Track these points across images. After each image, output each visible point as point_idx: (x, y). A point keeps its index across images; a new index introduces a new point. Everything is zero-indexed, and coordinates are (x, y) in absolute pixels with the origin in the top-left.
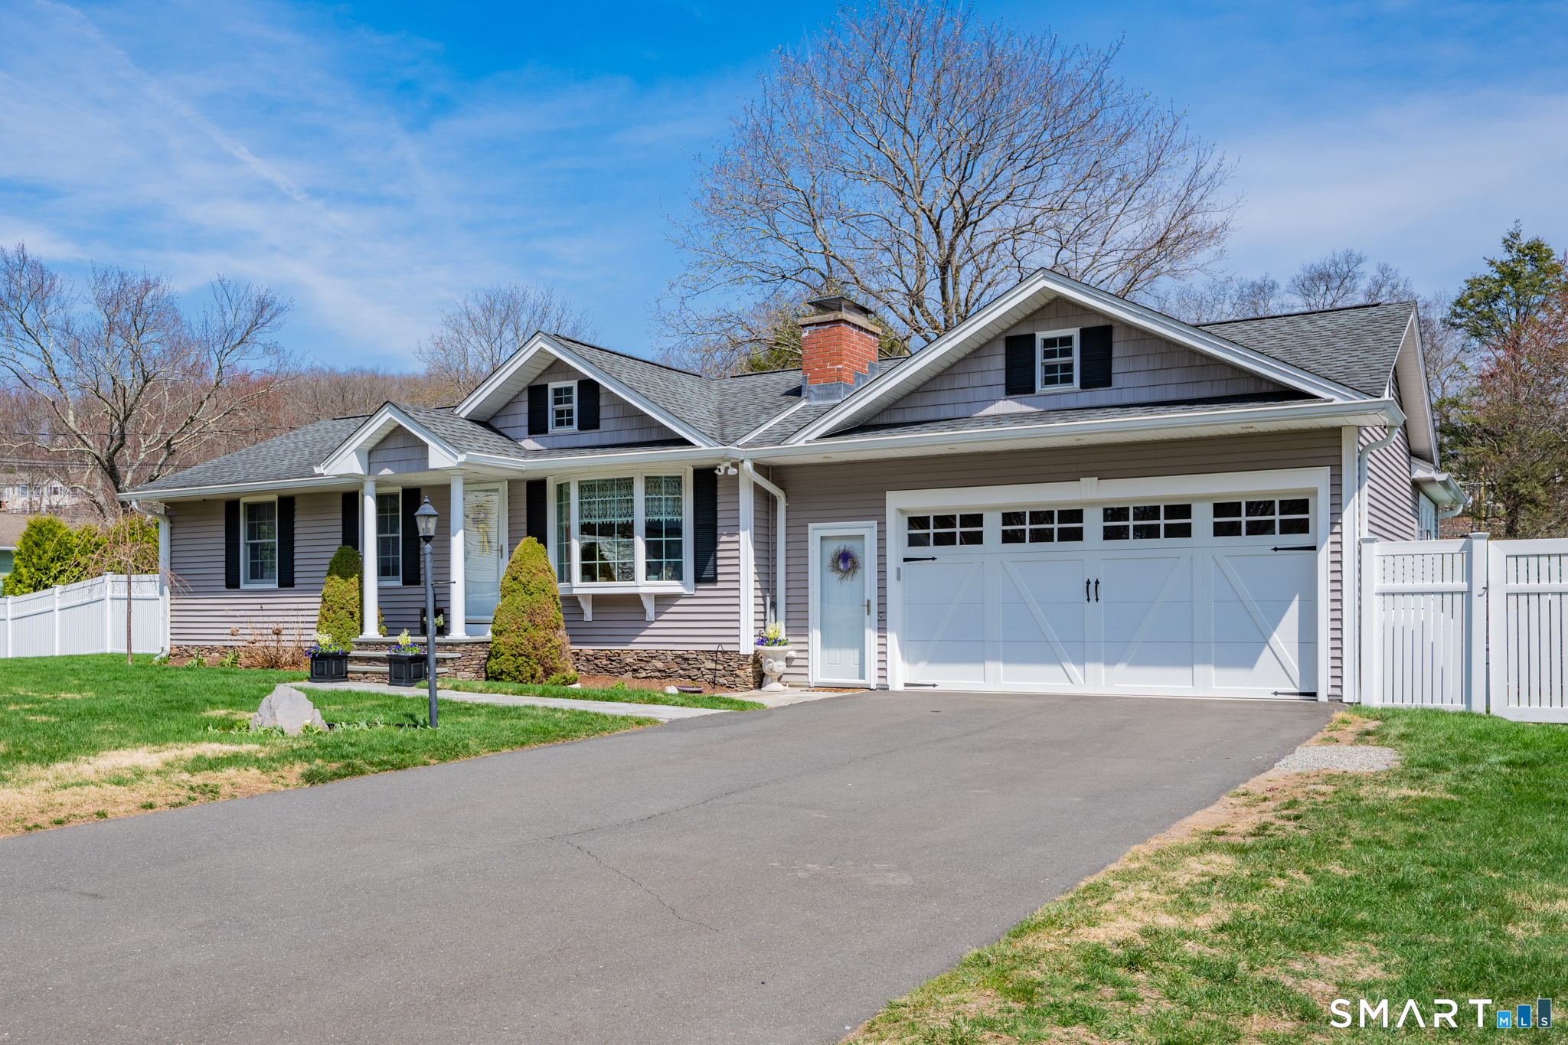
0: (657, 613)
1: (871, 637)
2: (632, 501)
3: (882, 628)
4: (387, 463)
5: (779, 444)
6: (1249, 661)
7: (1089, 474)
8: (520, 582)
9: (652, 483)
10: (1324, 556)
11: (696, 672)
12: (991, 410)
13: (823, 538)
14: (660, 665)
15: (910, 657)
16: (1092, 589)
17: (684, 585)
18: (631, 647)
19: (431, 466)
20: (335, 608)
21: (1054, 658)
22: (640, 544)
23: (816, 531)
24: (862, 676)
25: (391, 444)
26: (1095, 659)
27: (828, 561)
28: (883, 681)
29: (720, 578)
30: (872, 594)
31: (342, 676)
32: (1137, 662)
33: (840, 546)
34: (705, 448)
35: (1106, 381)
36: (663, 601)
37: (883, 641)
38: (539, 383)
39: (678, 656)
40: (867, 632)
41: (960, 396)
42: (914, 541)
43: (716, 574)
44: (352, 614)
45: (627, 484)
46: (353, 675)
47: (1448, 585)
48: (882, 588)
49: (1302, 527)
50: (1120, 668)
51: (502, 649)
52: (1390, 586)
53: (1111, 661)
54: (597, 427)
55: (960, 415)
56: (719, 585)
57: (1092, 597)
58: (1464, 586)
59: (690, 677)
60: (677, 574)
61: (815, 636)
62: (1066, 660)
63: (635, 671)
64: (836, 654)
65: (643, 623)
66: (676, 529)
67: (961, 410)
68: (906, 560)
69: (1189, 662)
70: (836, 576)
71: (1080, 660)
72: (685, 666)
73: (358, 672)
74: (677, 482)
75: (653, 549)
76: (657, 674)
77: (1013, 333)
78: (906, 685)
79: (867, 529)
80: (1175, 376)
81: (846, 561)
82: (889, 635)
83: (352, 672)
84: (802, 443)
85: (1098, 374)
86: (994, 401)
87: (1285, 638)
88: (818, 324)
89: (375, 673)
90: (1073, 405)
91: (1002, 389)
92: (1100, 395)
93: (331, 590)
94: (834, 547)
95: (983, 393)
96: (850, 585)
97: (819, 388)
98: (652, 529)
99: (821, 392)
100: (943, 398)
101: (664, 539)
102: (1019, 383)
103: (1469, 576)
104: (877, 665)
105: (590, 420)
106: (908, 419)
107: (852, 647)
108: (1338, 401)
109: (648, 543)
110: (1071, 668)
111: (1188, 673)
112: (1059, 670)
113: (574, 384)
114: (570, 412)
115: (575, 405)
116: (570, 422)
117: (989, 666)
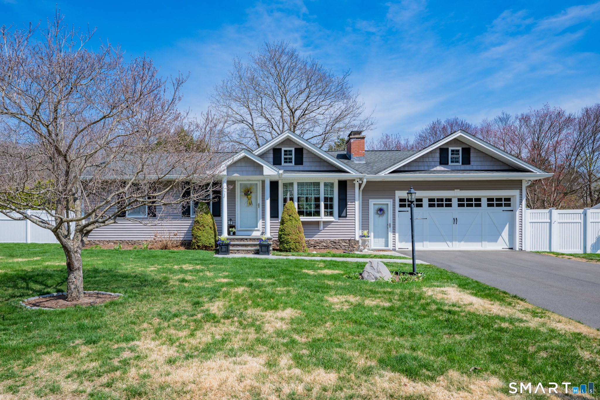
0: (324, 227)
1: (391, 235)
2: (319, 190)
3: (394, 232)
4: (237, 172)
5: (376, 174)
6: (496, 240)
7: (457, 189)
9: (326, 185)
10: (518, 213)
11: (338, 246)
12: (435, 169)
13: (374, 204)
14: (325, 244)
15: (401, 241)
16: (455, 220)
17: (334, 218)
18: (313, 238)
19: (264, 174)
20: (205, 225)
21: (444, 240)
22: (322, 204)
23: (372, 202)
24: (387, 246)
25: (239, 164)
26: (455, 241)
27: (375, 211)
28: (394, 248)
29: (348, 216)
30: (390, 221)
31: (227, 252)
32: (467, 241)
33: (380, 207)
34: (354, 174)
35: (469, 163)
36: (326, 223)
37: (394, 236)
38: (277, 147)
39: (331, 241)
40: (389, 233)
41: (426, 164)
42: (401, 206)
43: (346, 215)
45: (318, 184)
47: (545, 220)
48: (394, 220)
49: (509, 205)
50: (462, 243)
52: (532, 221)
53: (460, 241)
54: (302, 164)
55: (426, 169)
56: (347, 218)
57: (455, 223)
58: (549, 221)
59: (336, 248)
60: (331, 214)
61: (372, 235)
62: (448, 241)
63: (315, 246)
64: (377, 240)
65: (319, 231)
66: (331, 199)
67: (426, 168)
68: (399, 211)
69: (481, 241)
70: (377, 216)
71: (452, 241)
72: (334, 245)
73: (234, 250)
74: (332, 184)
75: (326, 207)
76: (324, 247)
77: (442, 147)
78: (399, 249)
79: (390, 202)
80: (488, 163)
81: (381, 211)
82: (396, 234)
84: (383, 175)
85: (466, 161)
86: (436, 166)
87: (505, 233)
90: (459, 169)
91: (439, 163)
92: (467, 167)
93: (201, 219)
94: (377, 207)
95: (433, 164)
96: (383, 219)
97: (357, 158)
98: (326, 199)
99: (358, 159)
100: (420, 164)
101: (329, 203)
102: (444, 161)
103: (551, 218)
104: (392, 243)
105: (299, 161)
107: (382, 238)
108: (538, 173)
109: (325, 204)
110: (449, 243)
111: (480, 243)
112: (445, 243)
113: (293, 149)
114: (291, 159)
115: (293, 156)
116: (291, 162)
117: (425, 243)
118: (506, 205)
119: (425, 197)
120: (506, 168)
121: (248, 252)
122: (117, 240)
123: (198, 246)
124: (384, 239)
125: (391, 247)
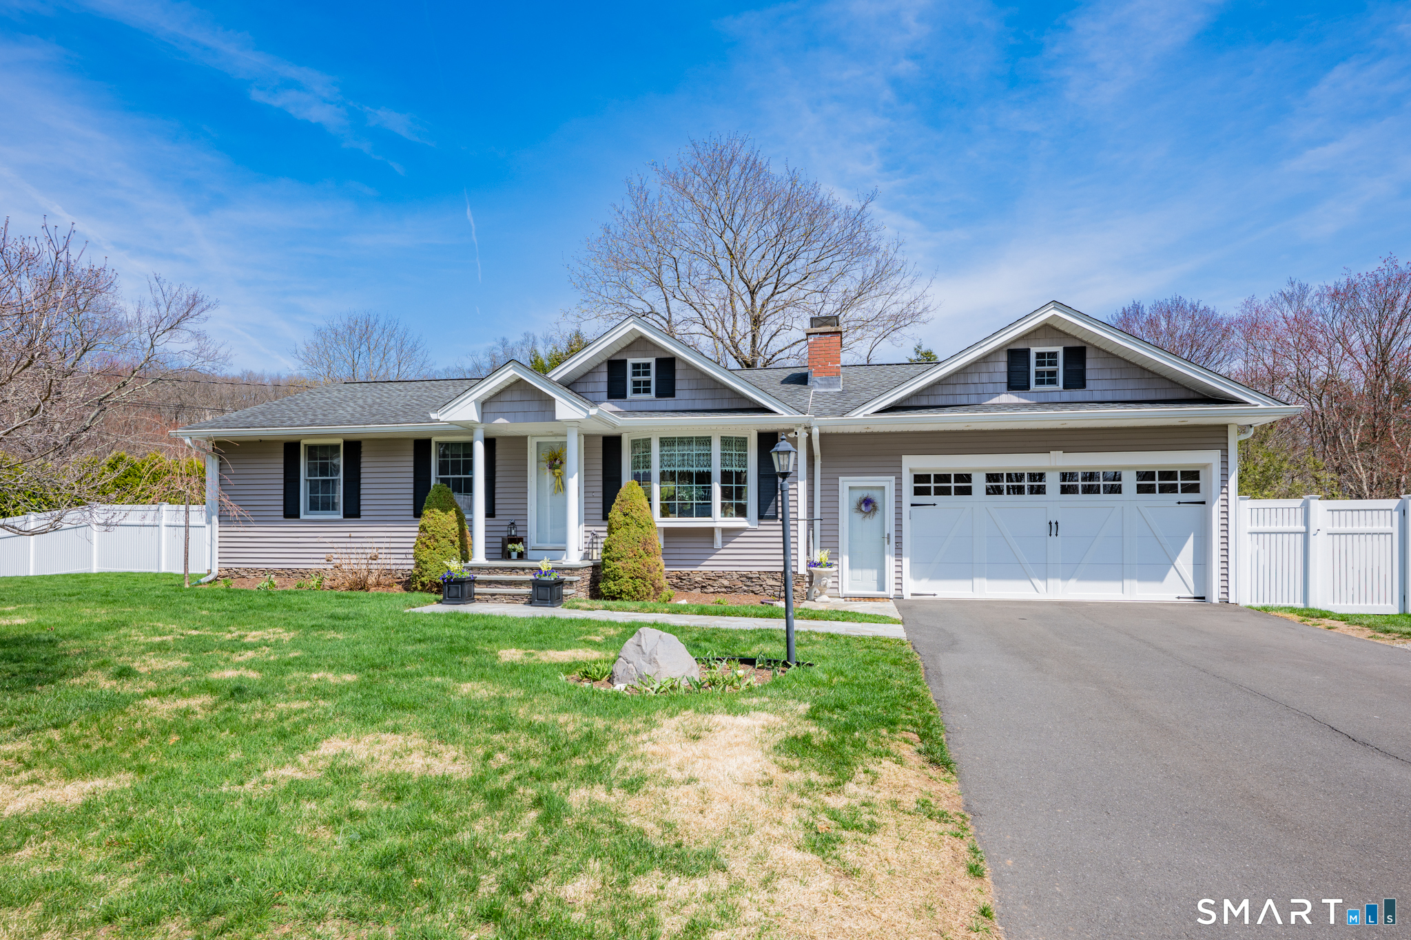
0: (724, 543)
1: (890, 561)
2: (711, 454)
3: (899, 554)
4: (502, 414)
5: (843, 415)
6: (1160, 577)
7: (1056, 448)
8: (632, 518)
9: (726, 441)
10: (1216, 509)
11: (758, 588)
12: (995, 400)
13: (850, 488)
14: (726, 583)
15: (916, 576)
16: (1054, 527)
17: (749, 521)
18: (699, 568)
19: (560, 418)
20: (438, 537)
21: (1026, 576)
22: (717, 489)
23: (845, 483)
24: (883, 589)
25: (507, 397)
26: (1055, 577)
27: (854, 505)
28: (899, 592)
29: (780, 516)
30: (890, 528)
31: (470, 598)
32: (1084, 577)
33: (865, 494)
34: (786, 415)
35: (1082, 384)
36: (729, 533)
37: (899, 563)
38: (618, 358)
39: (742, 576)
40: (887, 557)
41: (972, 389)
42: (918, 491)
43: (776, 513)
44: (453, 542)
45: (707, 441)
46: (480, 597)
47: (1292, 528)
48: (899, 525)
49: (1195, 489)
50: (1072, 583)
51: (621, 572)
52: (1255, 528)
53: (1066, 578)
54: (673, 395)
55: (973, 402)
56: (778, 522)
57: (1054, 533)
58: (1303, 529)
59: (753, 592)
60: (741, 511)
61: (845, 560)
62: (1034, 577)
63: (703, 587)
64: (858, 573)
65: (714, 551)
66: (740, 477)
67: (973, 399)
68: (912, 505)
69: (1121, 577)
70: (859, 516)
71: (1044, 577)
72: (749, 583)
74: (742, 442)
75: (726, 494)
76: (724, 590)
77: (1013, 347)
78: (913, 595)
79: (888, 482)
80: (1131, 384)
81: (867, 505)
82: (904, 559)
83: (479, 594)
84: (861, 416)
85: (1076, 379)
86: (999, 394)
87: (1185, 559)
88: (821, 333)
89: (505, 595)
90: (1058, 400)
91: (1005, 386)
92: (1078, 394)
93: (431, 522)
94: (859, 495)
95: (990, 388)
96: (873, 522)
97: (822, 379)
98: (726, 476)
99: (823, 382)
100: (959, 389)
101: (734, 485)
102: (1017, 382)
103: (1306, 522)
104: (894, 581)
105: (666, 388)
106: (932, 403)
107: (872, 568)
108: (1261, 406)
109: (722, 488)
110: (1037, 582)
111: (1119, 584)
112: (1028, 583)
113: (652, 361)
114: (648, 383)
115: (653, 377)
116: (647, 391)
117: (976, 581)
118: (1186, 489)
119: (979, 470)
120: (1181, 394)
121: (514, 598)
122: (282, 569)
123: (423, 584)
124: (875, 572)
125: (891, 591)
